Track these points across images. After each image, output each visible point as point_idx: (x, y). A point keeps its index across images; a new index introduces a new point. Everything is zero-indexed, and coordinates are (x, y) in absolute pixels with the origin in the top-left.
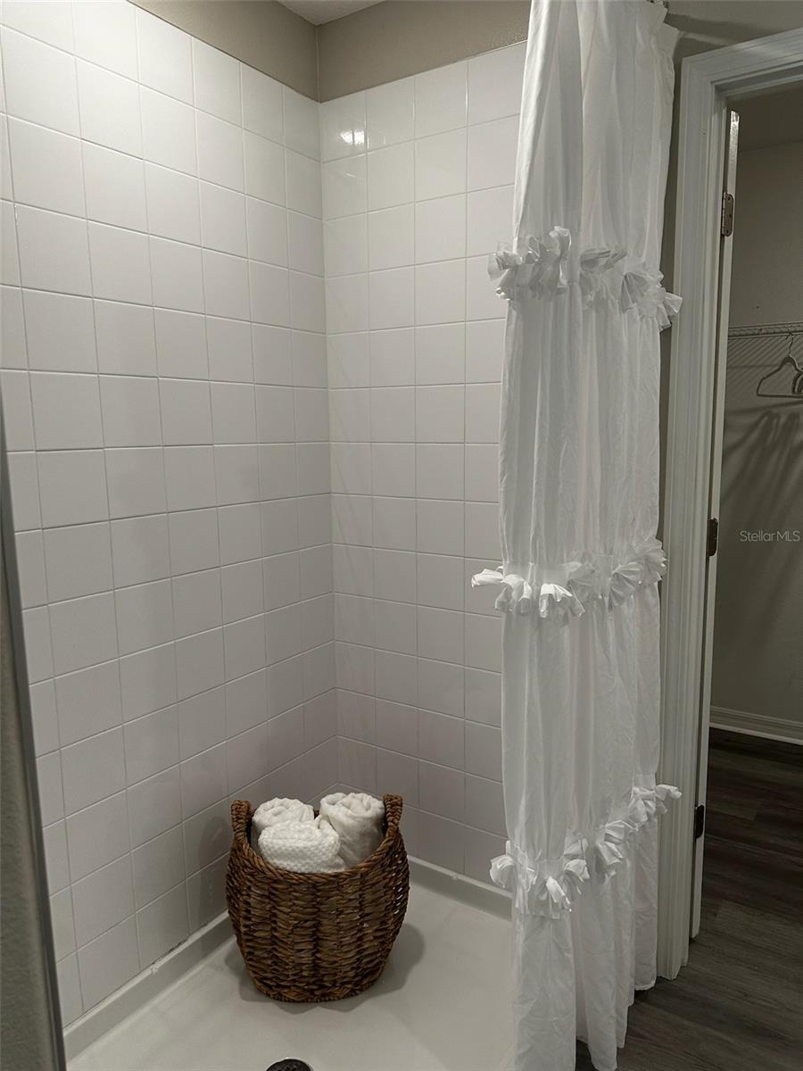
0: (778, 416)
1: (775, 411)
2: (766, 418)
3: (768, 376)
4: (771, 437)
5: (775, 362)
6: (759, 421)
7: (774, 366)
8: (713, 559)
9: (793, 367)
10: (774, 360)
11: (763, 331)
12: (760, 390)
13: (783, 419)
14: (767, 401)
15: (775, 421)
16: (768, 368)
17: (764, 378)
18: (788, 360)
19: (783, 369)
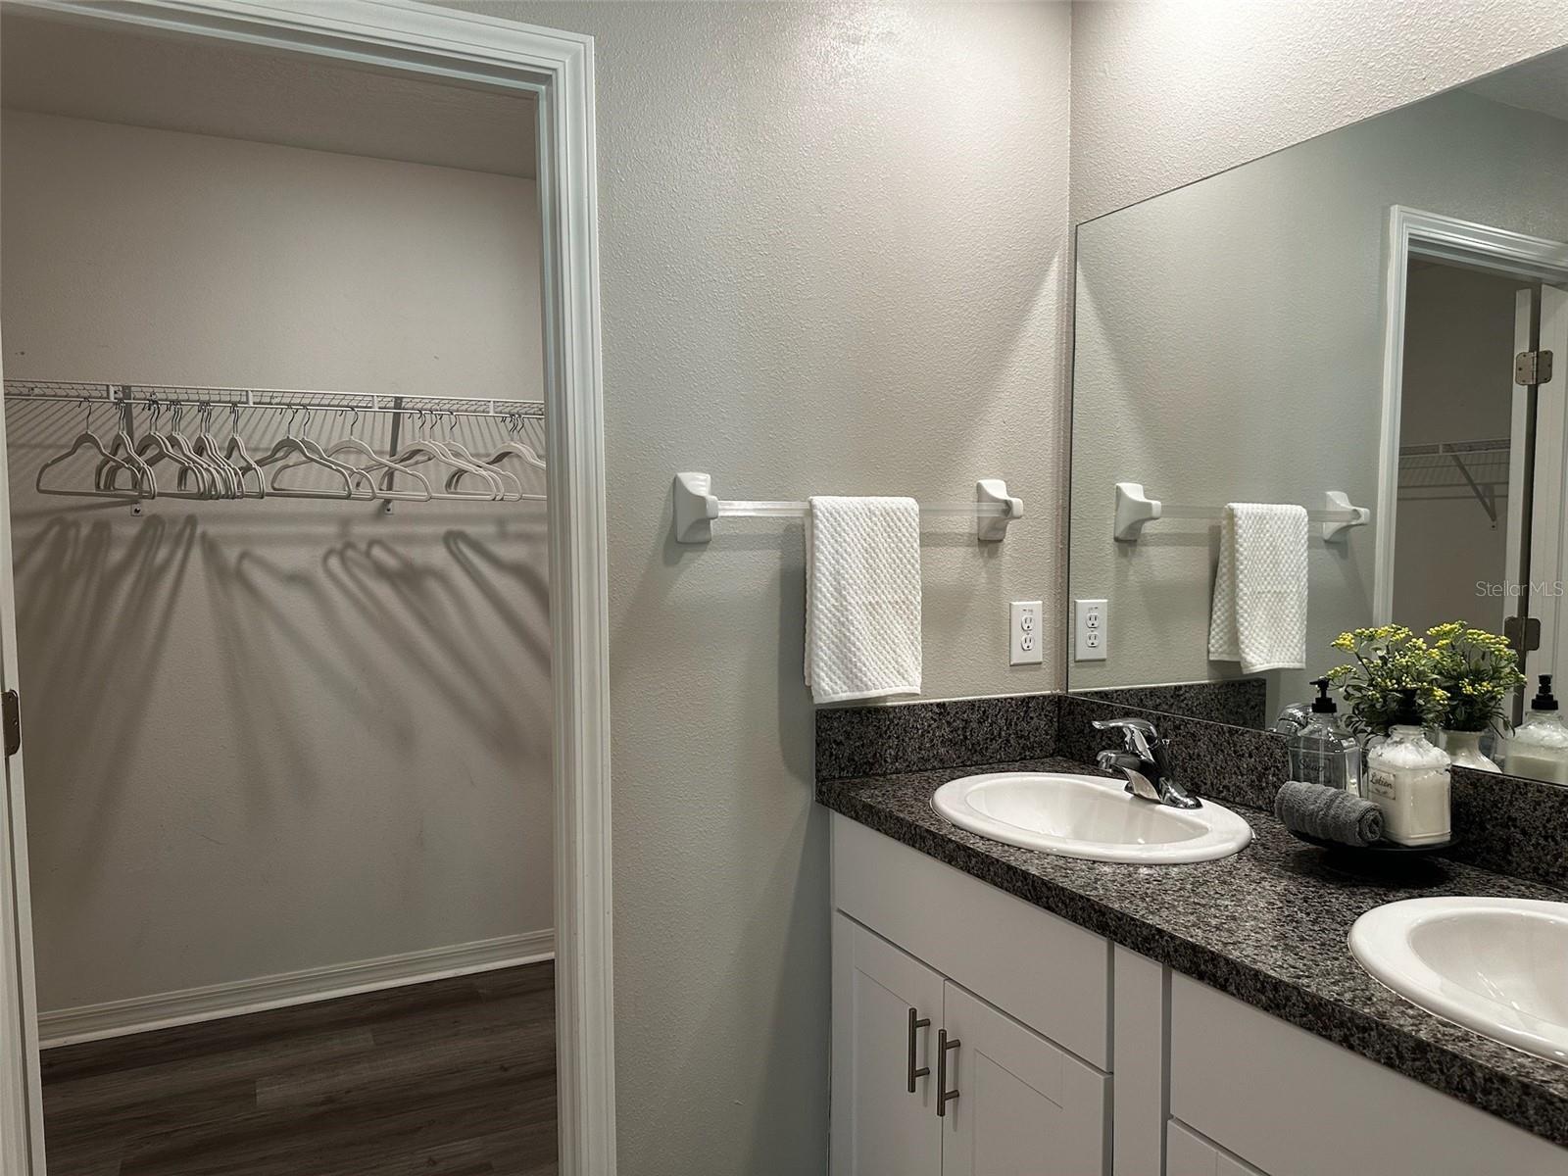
0: (76, 524)
1: (70, 517)
2: (55, 530)
3: (54, 462)
4: (68, 557)
5: (63, 441)
6: (45, 532)
7: (63, 447)
8: (17, 759)
9: (96, 450)
10: (60, 438)
11: (36, 391)
12: (41, 484)
13: (85, 531)
14: (56, 501)
15: (72, 533)
16: (50, 451)
17: (47, 466)
18: (85, 439)
19: (79, 451)
